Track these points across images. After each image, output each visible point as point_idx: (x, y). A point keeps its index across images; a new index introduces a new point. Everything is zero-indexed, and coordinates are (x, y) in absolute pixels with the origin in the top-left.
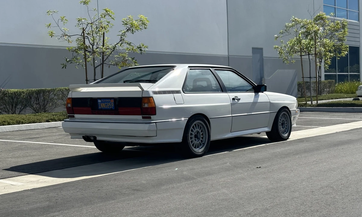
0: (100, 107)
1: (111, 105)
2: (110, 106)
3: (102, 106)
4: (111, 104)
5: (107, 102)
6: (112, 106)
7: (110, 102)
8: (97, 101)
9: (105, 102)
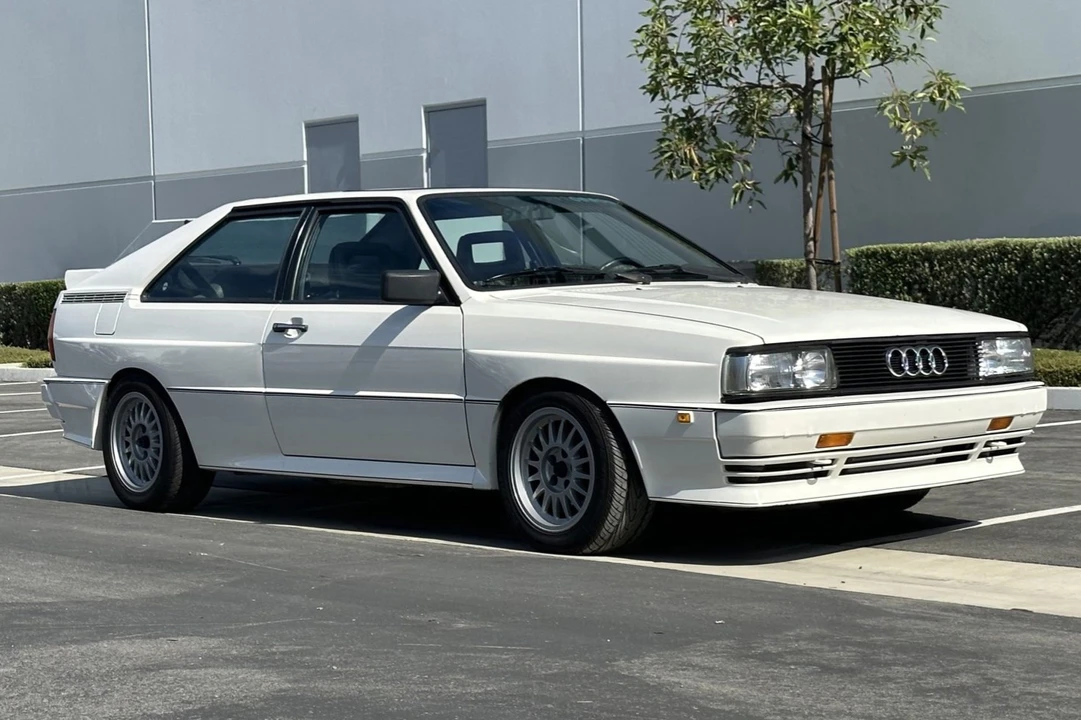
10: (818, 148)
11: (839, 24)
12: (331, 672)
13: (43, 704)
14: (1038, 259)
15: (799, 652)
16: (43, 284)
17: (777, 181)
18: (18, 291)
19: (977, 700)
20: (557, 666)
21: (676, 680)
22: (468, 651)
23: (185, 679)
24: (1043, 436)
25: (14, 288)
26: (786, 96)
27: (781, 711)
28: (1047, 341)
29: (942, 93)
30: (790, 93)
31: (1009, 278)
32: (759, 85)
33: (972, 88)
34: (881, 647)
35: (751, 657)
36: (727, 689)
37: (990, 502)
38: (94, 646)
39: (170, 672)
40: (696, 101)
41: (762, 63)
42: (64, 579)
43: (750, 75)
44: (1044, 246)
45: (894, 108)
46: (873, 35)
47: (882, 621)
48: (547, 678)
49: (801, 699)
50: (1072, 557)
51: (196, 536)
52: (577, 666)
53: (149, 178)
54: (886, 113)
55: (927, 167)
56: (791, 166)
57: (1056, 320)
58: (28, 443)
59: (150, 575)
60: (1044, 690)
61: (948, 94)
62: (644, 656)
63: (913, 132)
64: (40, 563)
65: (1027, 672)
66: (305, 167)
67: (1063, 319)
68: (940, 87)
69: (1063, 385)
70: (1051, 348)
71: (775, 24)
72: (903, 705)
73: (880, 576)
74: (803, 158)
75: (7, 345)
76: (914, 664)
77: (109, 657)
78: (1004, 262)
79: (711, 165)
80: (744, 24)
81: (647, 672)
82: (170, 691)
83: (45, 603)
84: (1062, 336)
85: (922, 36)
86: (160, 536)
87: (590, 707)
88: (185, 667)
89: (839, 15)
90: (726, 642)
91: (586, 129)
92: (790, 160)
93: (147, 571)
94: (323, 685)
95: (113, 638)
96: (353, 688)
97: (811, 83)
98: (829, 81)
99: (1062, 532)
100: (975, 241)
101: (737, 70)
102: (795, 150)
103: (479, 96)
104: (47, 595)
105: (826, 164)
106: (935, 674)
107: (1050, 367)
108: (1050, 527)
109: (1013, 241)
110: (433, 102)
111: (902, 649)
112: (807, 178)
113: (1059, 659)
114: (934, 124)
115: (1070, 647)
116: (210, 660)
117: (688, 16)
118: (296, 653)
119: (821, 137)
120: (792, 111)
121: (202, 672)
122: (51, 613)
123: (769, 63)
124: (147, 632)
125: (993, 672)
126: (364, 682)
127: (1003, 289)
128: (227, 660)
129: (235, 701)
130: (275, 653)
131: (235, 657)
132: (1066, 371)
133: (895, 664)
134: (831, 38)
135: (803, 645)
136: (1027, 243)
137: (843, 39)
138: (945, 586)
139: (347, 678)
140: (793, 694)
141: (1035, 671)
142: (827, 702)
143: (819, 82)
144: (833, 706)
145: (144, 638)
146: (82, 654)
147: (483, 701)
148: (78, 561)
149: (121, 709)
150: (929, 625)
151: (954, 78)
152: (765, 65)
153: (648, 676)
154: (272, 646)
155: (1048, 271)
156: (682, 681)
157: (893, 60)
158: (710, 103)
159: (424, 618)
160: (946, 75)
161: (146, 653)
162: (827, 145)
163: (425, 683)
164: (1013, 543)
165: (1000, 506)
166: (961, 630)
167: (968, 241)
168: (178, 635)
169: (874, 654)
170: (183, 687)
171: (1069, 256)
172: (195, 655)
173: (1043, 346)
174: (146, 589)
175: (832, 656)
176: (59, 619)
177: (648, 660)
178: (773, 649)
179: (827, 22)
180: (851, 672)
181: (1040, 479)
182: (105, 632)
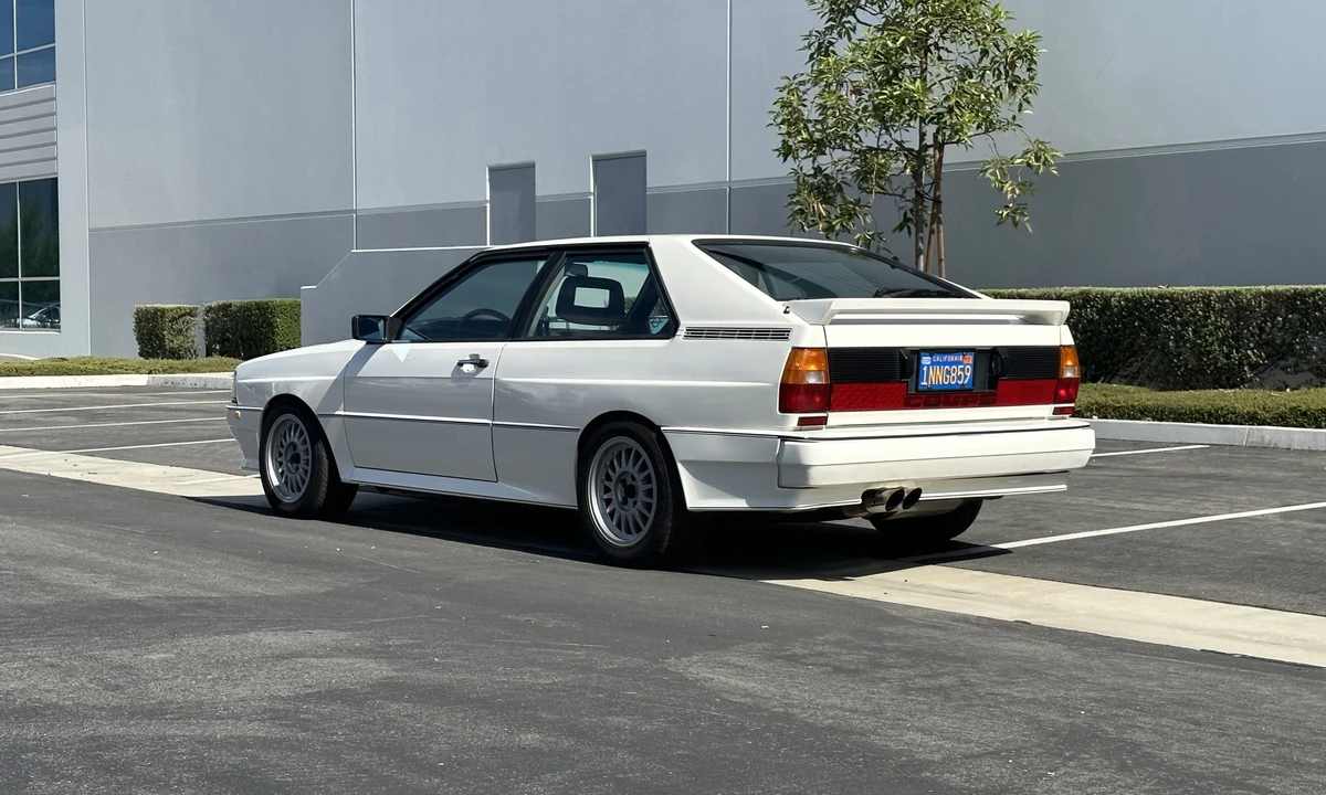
0: (927, 381)
1: (961, 374)
2: (959, 378)
3: (934, 375)
4: (962, 370)
5: (950, 364)
6: (966, 376)
7: (961, 363)
8: (919, 360)
9: (945, 364)
10: (929, 203)
11: (947, 98)
12: (431, 663)
13: (191, 686)
14: (1116, 306)
15: (821, 654)
16: (256, 303)
17: (894, 231)
18: (233, 308)
19: (948, 698)
20: (617, 662)
21: (711, 676)
22: (550, 647)
23: (312, 666)
24: (1101, 464)
25: (230, 305)
26: (903, 158)
27: (786, 704)
28: (1126, 377)
29: (1038, 159)
30: (906, 156)
31: (1090, 321)
32: (878, 149)
33: (1065, 155)
34: (890, 651)
35: (780, 658)
36: (750, 685)
37: (1033, 525)
38: (243, 636)
39: (300, 660)
40: (823, 160)
41: (881, 129)
42: (233, 576)
43: (869, 140)
44: (1122, 296)
45: (995, 172)
46: (977, 106)
47: (900, 630)
48: (607, 672)
49: (806, 695)
50: (1084, 576)
51: (352, 540)
52: (637, 661)
53: (352, 211)
54: (988, 175)
55: (1028, 221)
56: (907, 220)
57: (1133, 359)
58: (228, 449)
59: (305, 574)
60: (1005, 691)
61: (1043, 159)
62: (693, 654)
63: (1013, 191)
64: (215, 561)
65: (998, 676)
66: (488, 205)
67: (1139, 359)
68: (1036, 154)
69: (1129, 418)
70: (1126, 384)
71: (892, 97)
72: (886, 702)
73: (919, 589)
74: (917, 212)
75: (222, 355)
76: (909, 667)
77: (253, 646)
78: (1086, 308)
79: (837, 218)
80: (866, 97)
81: (690, 669)
82: (298, 676)
83: (211, 598)
84: (1138, 373)
85: (1020, 110)
86: (322, 539)
87: (633, 698)
88: (314, 656)
89: (948, 90)
90: (765, 645)
91: (733, 179)
92: (905, 214)
93: (303, 570)
94: (422, 674)
95: (260, 630)
96: (446, 678)
97: (924, 148)
98: (939, 147)
99: (1083, 553)
100: (1062, 289)
101: (857, 136)
102: (910, 205)
103: (641, 148)
104: (214, 591)
105: (936, 219)
106: (923, 676)
107: (1119, 402)
108: (1075, 549)
109: (1095, 290)
110: (600, 152)
111: (907, 654)
112: (919, 230)
113: (1030, 666)
114: (1031, 185)
115: (1044, 655)
116: (337, 651)
117: (817, 90)
118: (407, 646)
119: (932, 194)
120: (908, 171)
121: (326, 661)
122: (214, 606)
123: (887, 130)
124: (289, 624)
125: (972, 676)
126: (456, 673)
127: (1086, 332)
128: (350, 650)
129: (348, 686)
130: (390, 646)
131: (357, 649)
132: (1132, 406)
133: (893, 667)
134: (940, 110)
135: (827, 648)
136: (1107, 292)
137: (950, 110)
138: (972, 599)
139: (444, 668)
140: (801, 691)
141: (1005, 676)
142: (826, 698)
143: (931, 146)
144: (829, 701)
145: (287, 630)
146: (232, 643)
147: (550, 691)
148: (247, 561)
149: (253, 691)
150: (937, 633)
151: (1048, 146)
152: (883, 131)
153: (690, 673)
154: (390, 640)
155: (1124, 317)
156: (716, 677)
157: (994, 130)
158: (835, 163)
159: (522, 618)
160: (1042, 143)
161: (285, 643)
162: (937, 201)
163: (505, 674)
164: (1039, 562)
165: (1038, 529)
166: (961, 638)
167: (1057, 288)
168: (315, 628)
169: (881, 658)
170: (308, 673)
171: (1142, 305)
172: (325, 646)
173: (1120, 383)
174: (298, 587)
175: (846, 657)
176: (220, 612)
177: (695, 658)
178: (799, 651)
179: (937, 95)
180: (856, 672)
181: (1083, 505)
182: (254, 625)
